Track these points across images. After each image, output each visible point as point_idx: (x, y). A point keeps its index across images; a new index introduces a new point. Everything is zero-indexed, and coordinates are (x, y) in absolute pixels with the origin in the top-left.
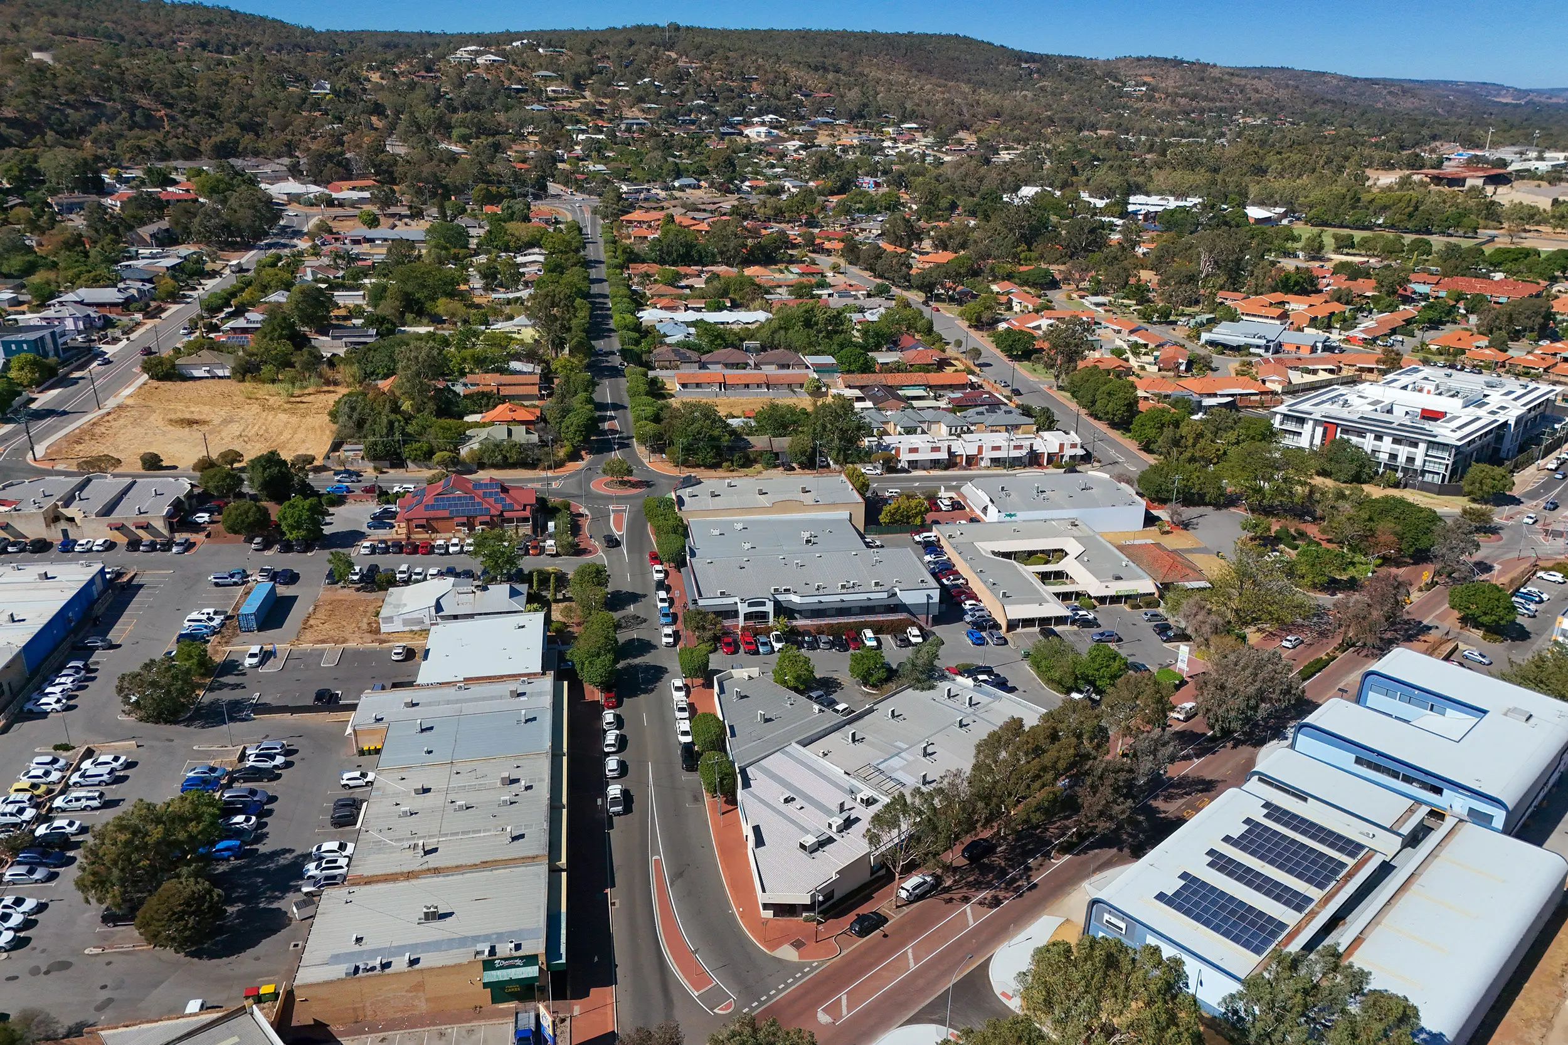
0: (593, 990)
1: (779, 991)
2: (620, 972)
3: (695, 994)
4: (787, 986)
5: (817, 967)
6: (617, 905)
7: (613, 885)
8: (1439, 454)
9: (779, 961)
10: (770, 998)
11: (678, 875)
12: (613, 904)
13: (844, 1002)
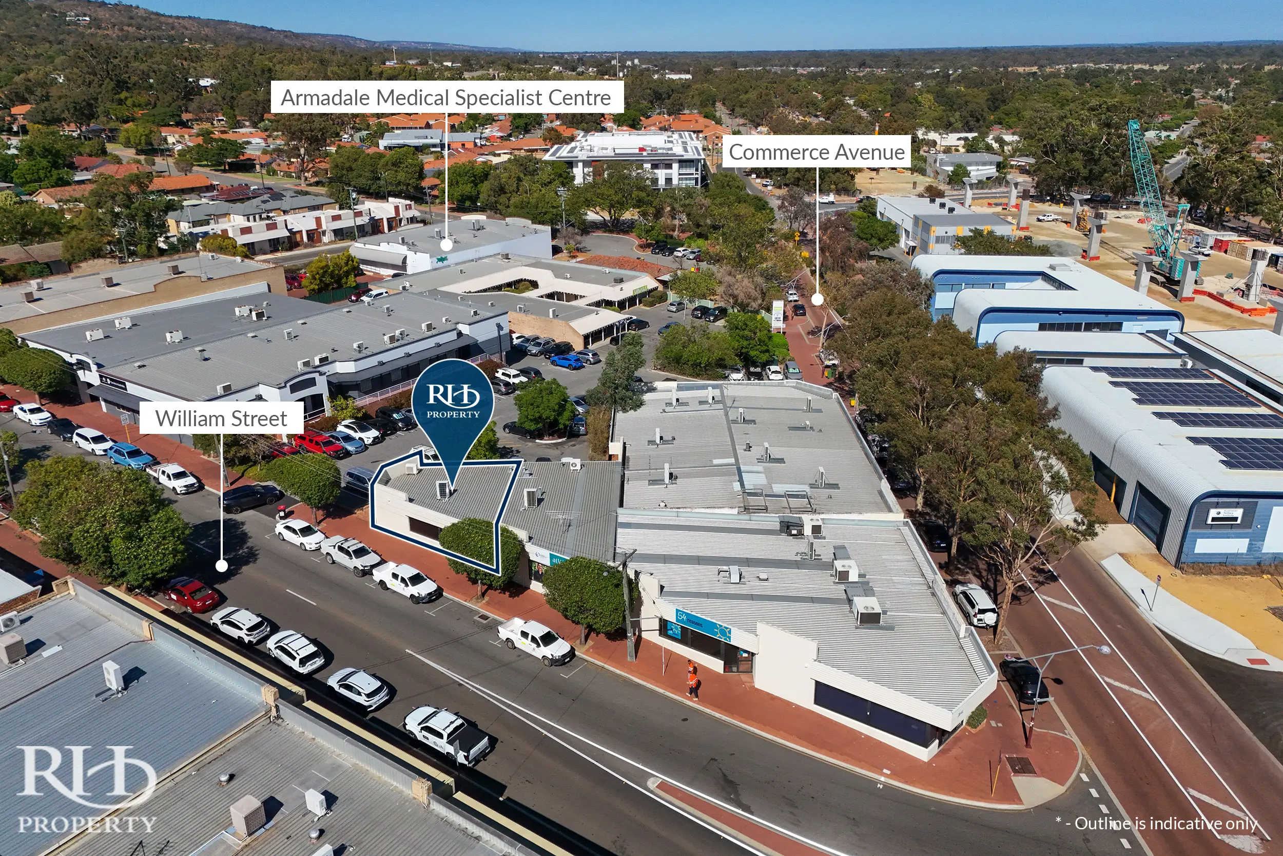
8: (688, 171)
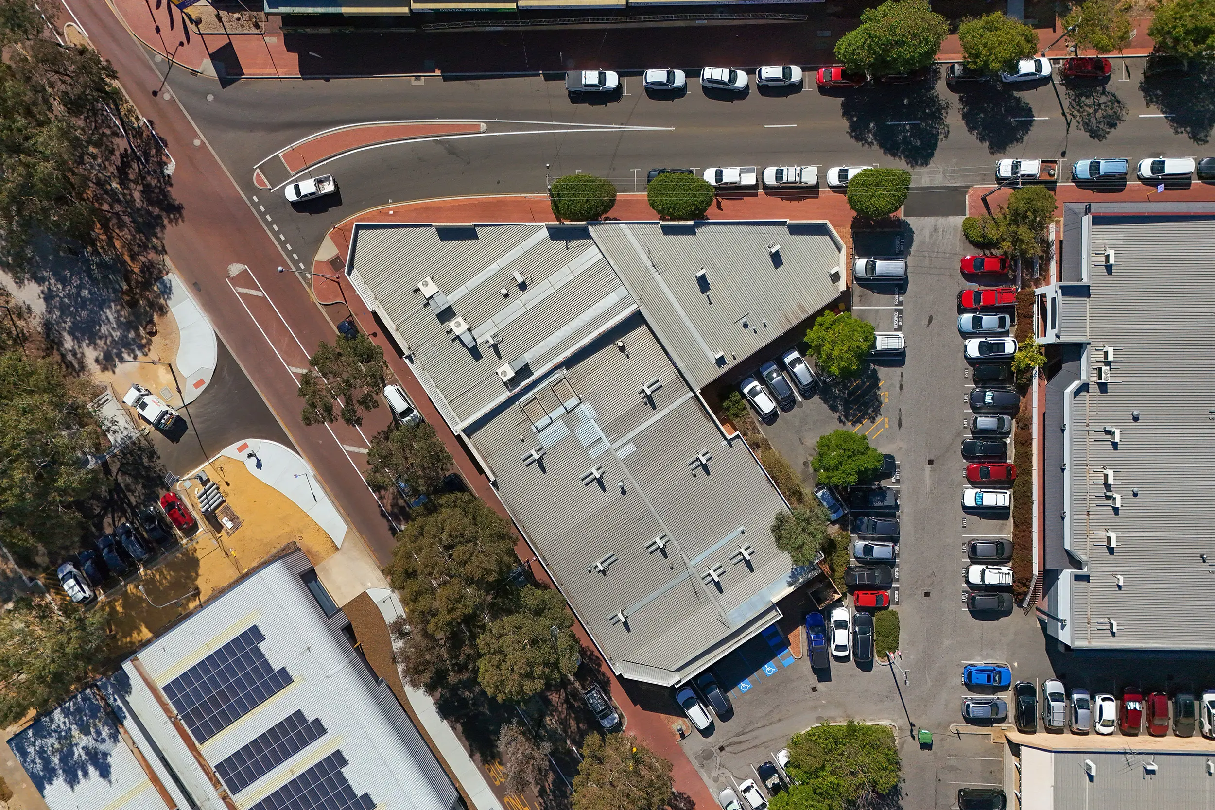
0: (295, 56)
1: (276, 234)
2: (318, 84)
3: (280, 153)
4: (283, 244)
5: (305, 278)
6: (417, 83)
7: (446, 79)
9: (319, 240)
10: (269, 225)
11: (451, 149)
12: (417, 78)
13: (254, 292)
